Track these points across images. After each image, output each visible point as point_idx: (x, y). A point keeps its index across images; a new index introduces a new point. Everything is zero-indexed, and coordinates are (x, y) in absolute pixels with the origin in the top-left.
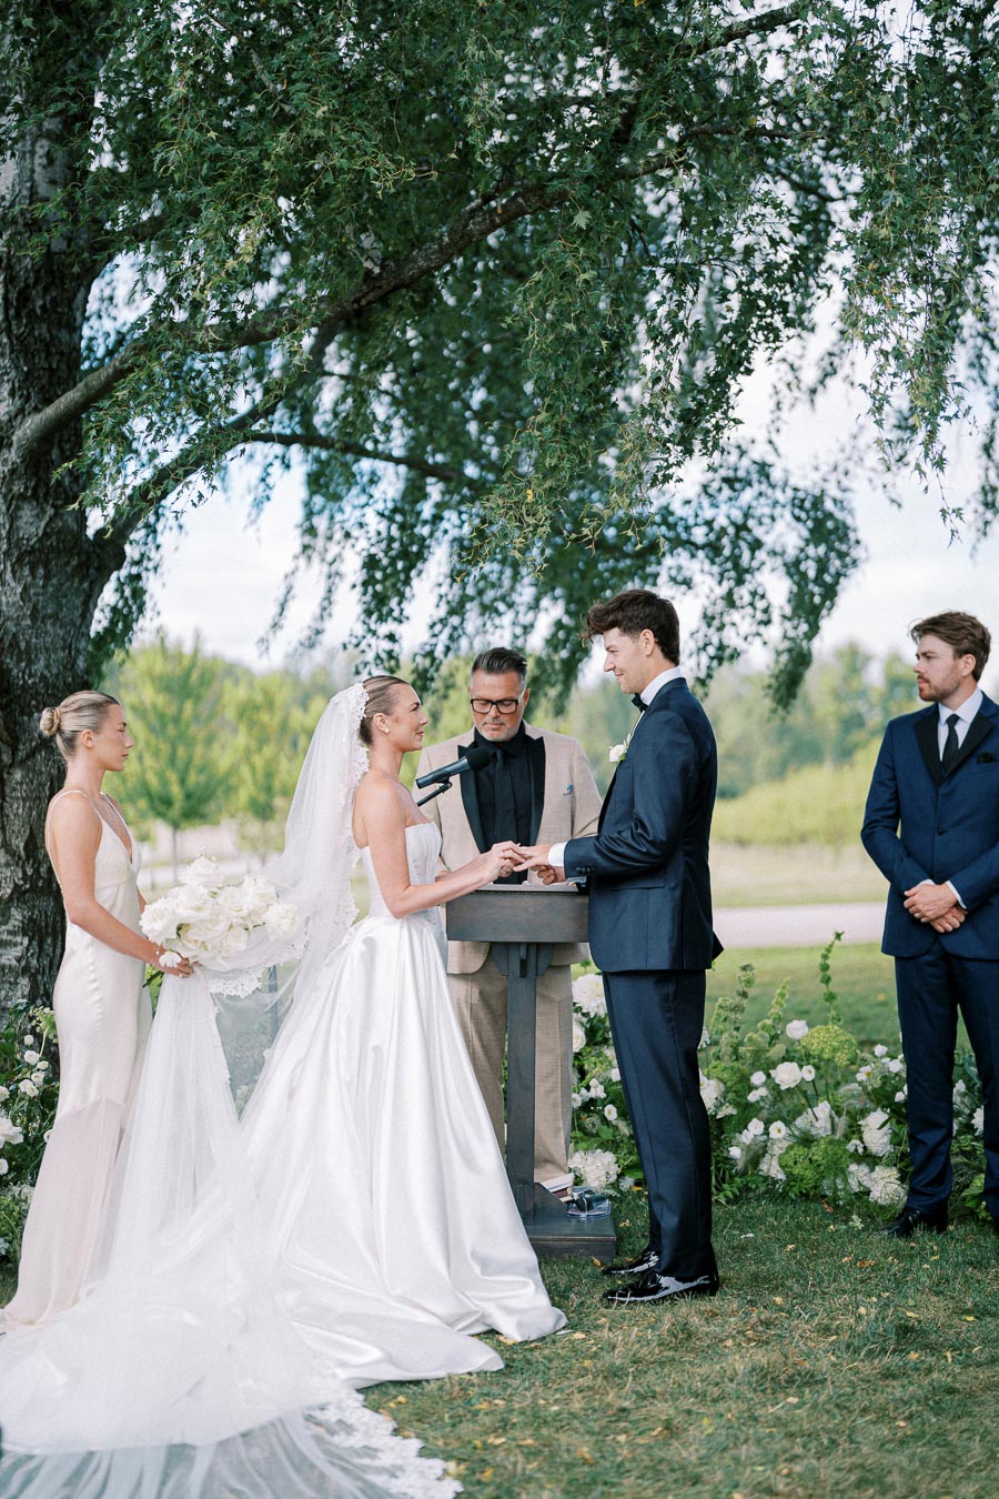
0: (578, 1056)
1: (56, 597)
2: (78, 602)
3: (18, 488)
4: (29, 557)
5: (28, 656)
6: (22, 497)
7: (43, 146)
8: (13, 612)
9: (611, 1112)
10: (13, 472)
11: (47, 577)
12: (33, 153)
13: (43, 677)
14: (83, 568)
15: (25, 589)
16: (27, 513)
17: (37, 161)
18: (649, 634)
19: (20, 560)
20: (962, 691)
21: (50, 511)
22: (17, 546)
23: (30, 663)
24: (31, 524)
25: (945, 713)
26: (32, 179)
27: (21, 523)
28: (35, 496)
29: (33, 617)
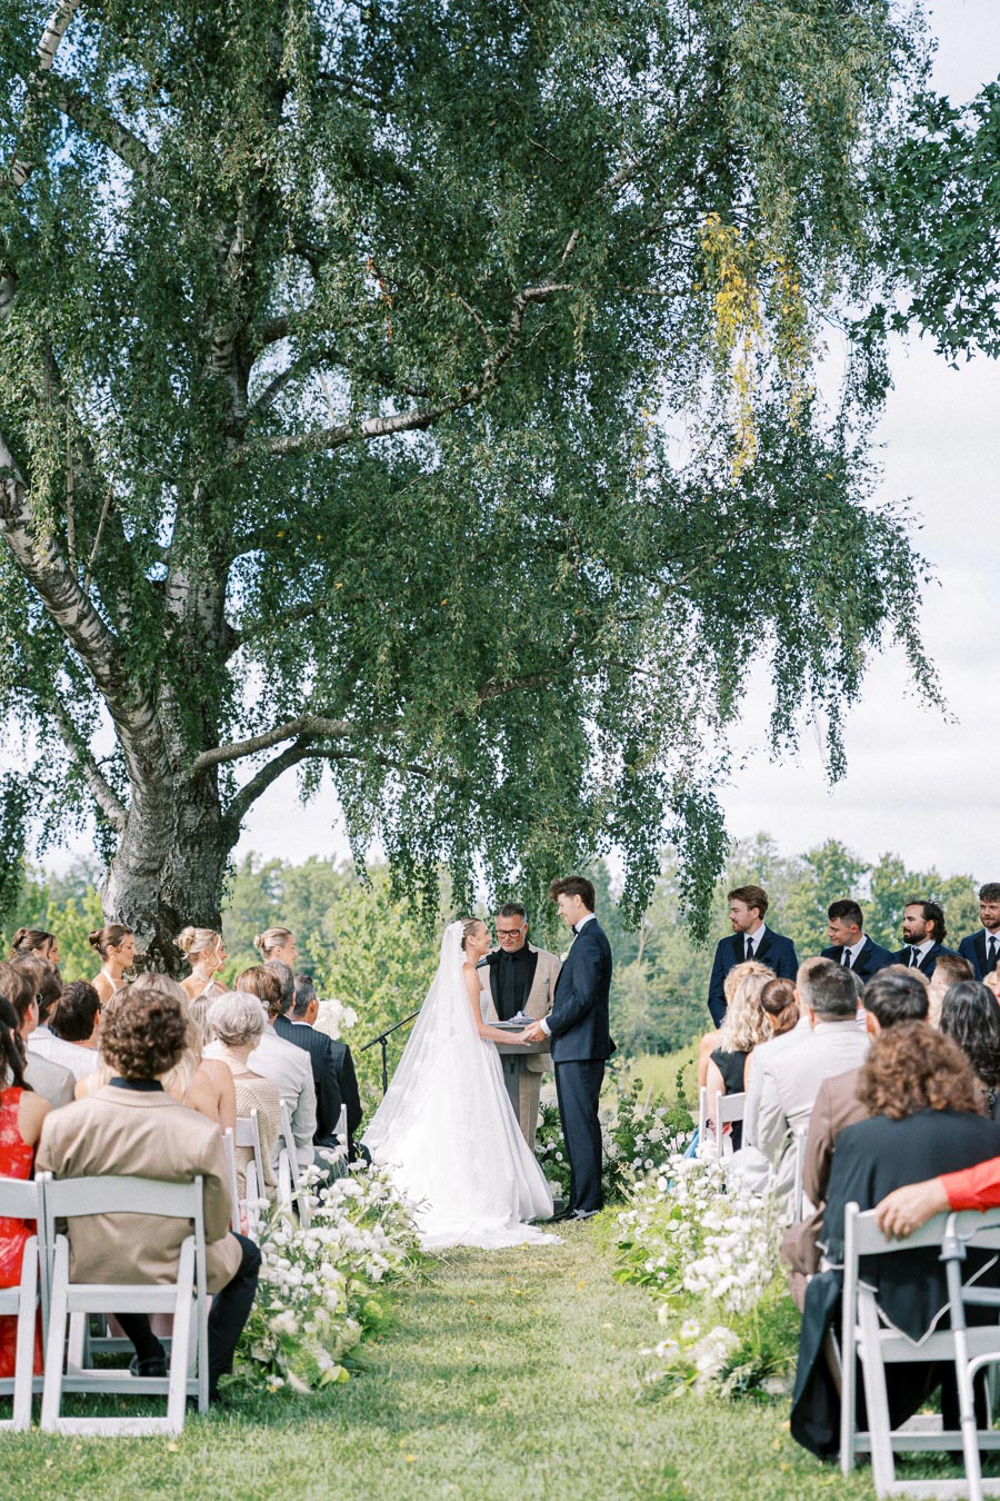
0: (539, 1130)
1: (204, 865)
2: (215, 867)
3: (184, 797)
4: (191, 839)
5: (188, 902)
6: (187, 802)
7: (203, 588)
8: (180, 875)
9: (559, 1156)
10: (182, 787)
11: (200, 852)
12: (197, 590)
13: (197, 916)
14: (219, 844)
15: (188, 860)
16: (189, 812)
17: (200, 595)
18: (578, 897)
19: (185, 843)
20: (754, 926)
21: (204, 811)
22: (183, 832)
23: (190, 906)
24: (192, 818)
25: (746, 937)
26: (196, 607)
27: (185, 819)
28: (195, 802)
29: (192, 878)
